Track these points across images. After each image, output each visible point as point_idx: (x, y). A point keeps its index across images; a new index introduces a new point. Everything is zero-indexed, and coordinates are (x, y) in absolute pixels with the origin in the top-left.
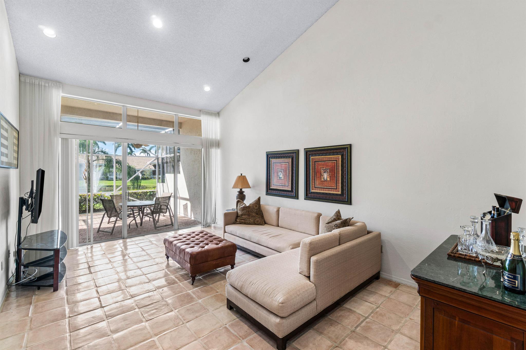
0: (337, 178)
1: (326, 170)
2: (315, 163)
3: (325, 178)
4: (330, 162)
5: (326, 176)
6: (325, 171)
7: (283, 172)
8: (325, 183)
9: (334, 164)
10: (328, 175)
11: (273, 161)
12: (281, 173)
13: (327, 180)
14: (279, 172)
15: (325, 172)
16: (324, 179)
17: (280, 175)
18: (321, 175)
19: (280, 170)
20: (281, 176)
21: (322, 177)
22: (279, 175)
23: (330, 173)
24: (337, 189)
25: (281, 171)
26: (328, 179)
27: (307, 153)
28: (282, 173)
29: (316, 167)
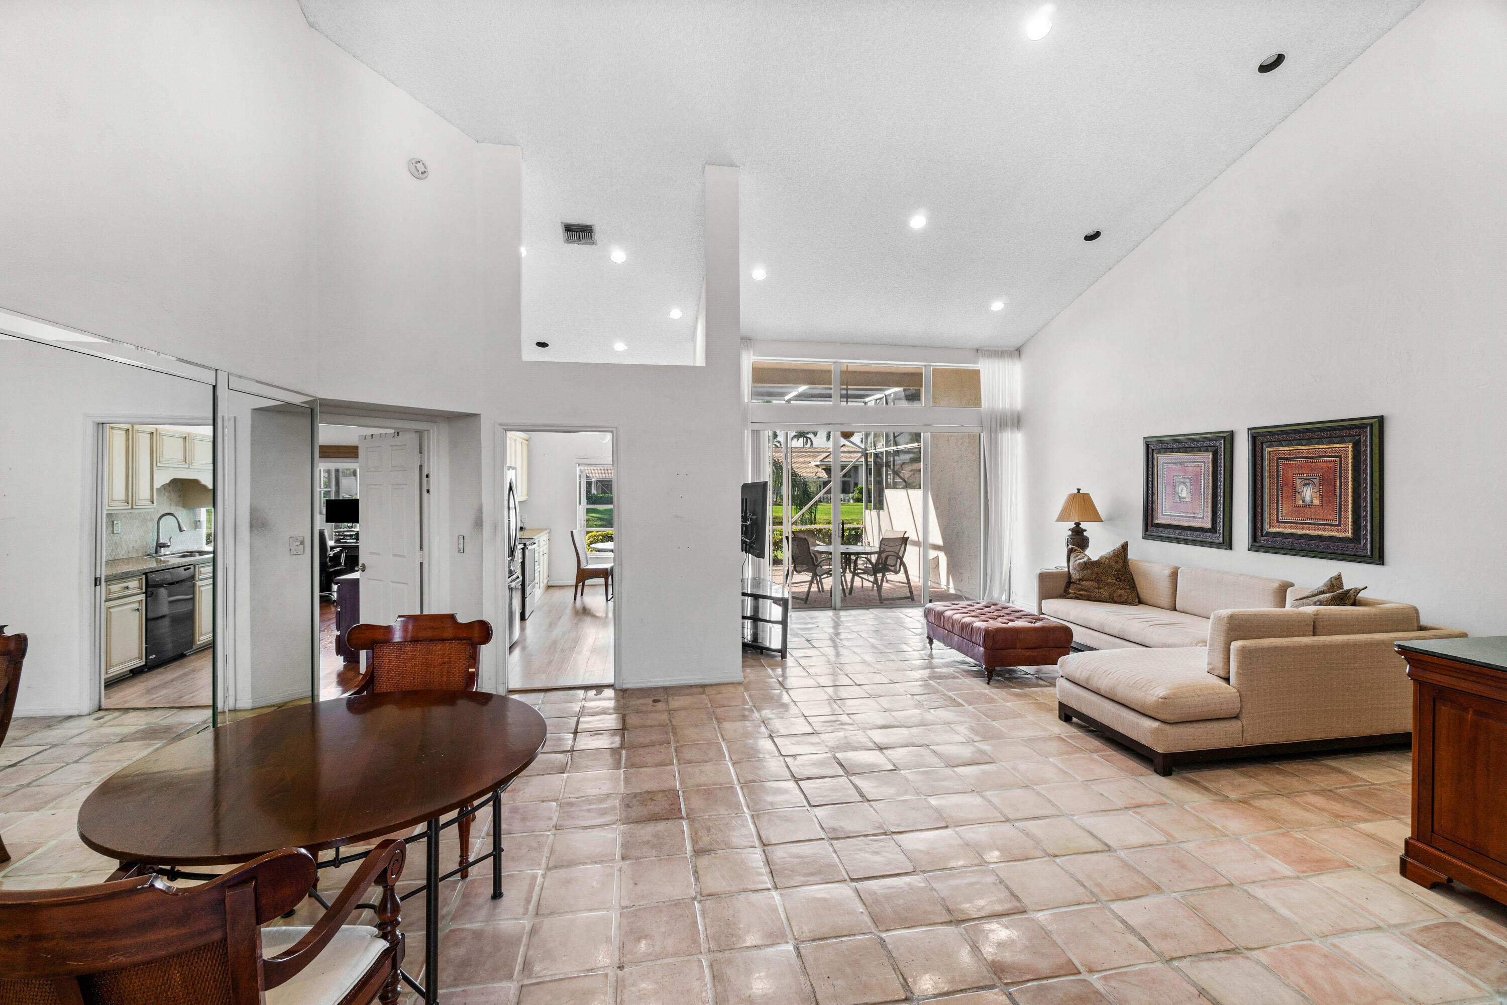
0: (1340, 498)
2: (1277, 463)
3: (1308, 499)
4: (1321, 459)
5: (1308, 494)
6: (1307, 482)
7: (1188, 484)
8: (1307, 510)
9: (1332, 465)
10: (1315, 491)
11: (1162, 459)
12: (1185, 488)
13: (1312, 502)
14: (1177, 484)
15: (1305, 485)
16: (1303, 501)
17: (1182, 491)
18: (1295, 491)
19: (1182, 480)
20: (1184, 494)
21: (1298, 496)
22: (1180, 491)
23: (1321, 487)
24: (1340, 526)
25: (1184, 483)
26: (1316, 502)
27: (1257, 439)
28: (1186, 486)
29: (1281, 473)
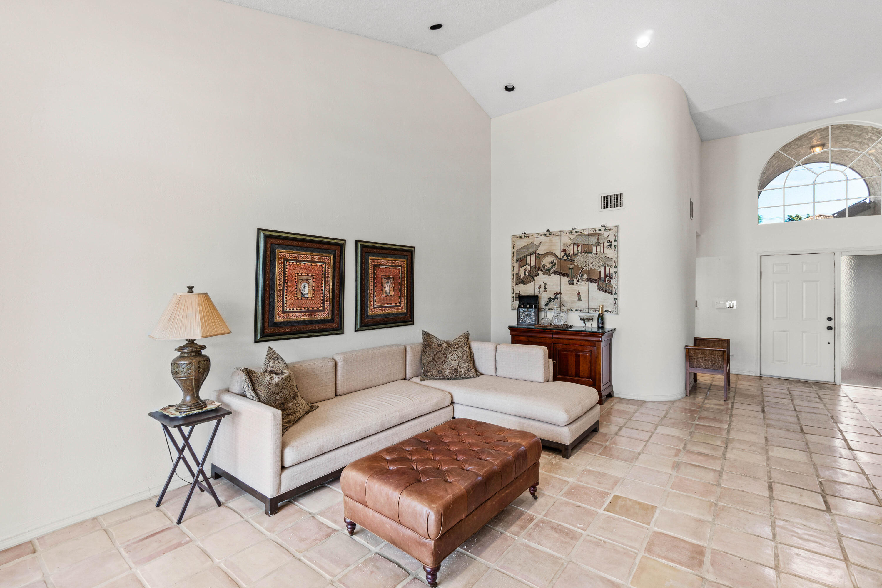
1: (388, 279)
2: (374, 268)
3: (388, 291)
5: (388, 288)
6: (388, 281)
7: (311, 281)
8: (387, 298)
10: (391, 286)
12: (307, 285)
13: (390, 294)
14: (300, 281)
15: (387, 282)
16: (386, 293)
17: (304, 288)
18: (383, 287)
19: (305, 278)
20: (306, 291)
21: (384, 290)
22: (302, 288)
25: (307, 280)
26: (392, 293)
28: (309, 283)
29: (376, 275)
